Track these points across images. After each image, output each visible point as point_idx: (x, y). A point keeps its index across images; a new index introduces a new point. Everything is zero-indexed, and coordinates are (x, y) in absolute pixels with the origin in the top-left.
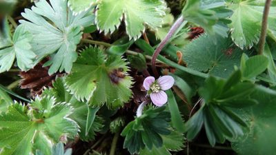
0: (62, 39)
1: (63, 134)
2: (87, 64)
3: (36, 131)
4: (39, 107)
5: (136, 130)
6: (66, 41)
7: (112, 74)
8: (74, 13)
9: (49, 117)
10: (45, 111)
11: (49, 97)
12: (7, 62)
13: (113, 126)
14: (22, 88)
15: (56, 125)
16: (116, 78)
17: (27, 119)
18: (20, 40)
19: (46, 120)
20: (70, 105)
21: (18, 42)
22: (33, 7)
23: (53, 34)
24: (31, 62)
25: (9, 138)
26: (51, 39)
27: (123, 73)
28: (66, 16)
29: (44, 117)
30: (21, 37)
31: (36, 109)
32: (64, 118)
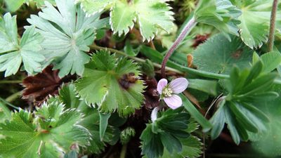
0: (69, 45)
1: (73, 143)
2: (96, 69)
3: (42, 142)
4: (46, 115)
5: (156, 133)
6: (74, 46)
7: (122, 80)
8: (87, 15)
9: (57, 126)
10: (52, 120)
11: (57, 103)
12: (13, 66)
13: (123, 135)
14: (24, 98)
15: (64, 135)
16: (126, 84)
17: (32, 129)
18: (28, 42)
19: (53, 130)
20: (80, 112)
21: (26, 45)
22: (40, 13)
23: (61, 40)
24: (40, 65)
25: (12, 150)
26: (59, 44)
27: (135, 77)
28: (75, 21)
29: (51, 127)
30: (29, 40)
31: (43, 118)
32: (74, 125)
